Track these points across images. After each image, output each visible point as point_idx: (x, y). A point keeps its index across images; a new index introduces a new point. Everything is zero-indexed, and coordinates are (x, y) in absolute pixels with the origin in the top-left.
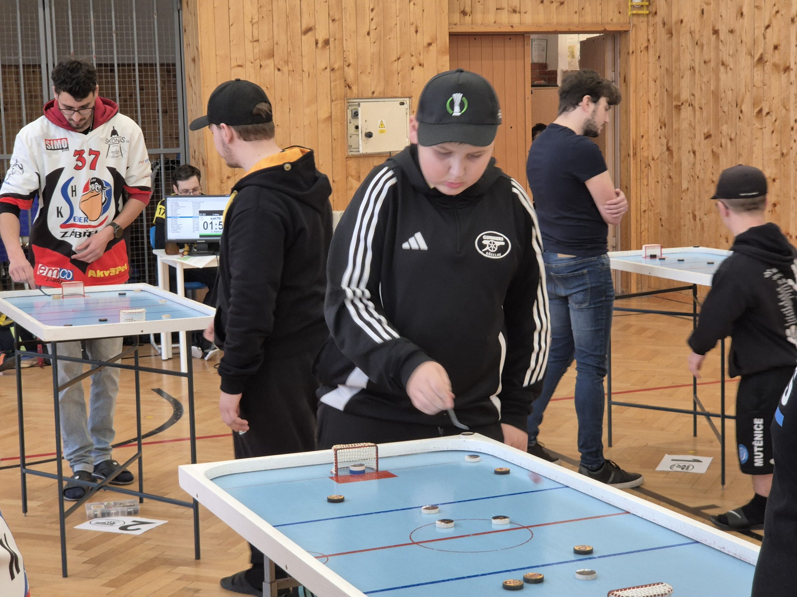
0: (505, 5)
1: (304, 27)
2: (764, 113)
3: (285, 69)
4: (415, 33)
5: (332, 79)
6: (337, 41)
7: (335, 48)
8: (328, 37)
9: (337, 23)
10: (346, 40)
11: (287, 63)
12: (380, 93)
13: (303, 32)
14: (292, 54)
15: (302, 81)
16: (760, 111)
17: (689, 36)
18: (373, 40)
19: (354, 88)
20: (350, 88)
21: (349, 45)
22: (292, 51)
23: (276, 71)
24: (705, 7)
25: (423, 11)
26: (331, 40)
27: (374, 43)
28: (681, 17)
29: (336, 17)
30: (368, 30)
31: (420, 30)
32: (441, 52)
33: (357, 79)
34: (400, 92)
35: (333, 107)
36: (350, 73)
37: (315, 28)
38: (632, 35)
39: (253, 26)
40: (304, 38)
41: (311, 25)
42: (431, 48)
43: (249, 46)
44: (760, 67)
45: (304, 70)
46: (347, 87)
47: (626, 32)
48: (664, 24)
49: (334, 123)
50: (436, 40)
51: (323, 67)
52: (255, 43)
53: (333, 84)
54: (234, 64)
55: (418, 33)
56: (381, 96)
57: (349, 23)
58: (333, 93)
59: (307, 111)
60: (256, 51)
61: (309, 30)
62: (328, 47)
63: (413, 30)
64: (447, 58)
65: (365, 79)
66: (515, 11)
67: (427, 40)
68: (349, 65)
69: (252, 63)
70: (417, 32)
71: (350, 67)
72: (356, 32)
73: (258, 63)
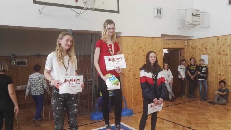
0: (167, 44)
1: (140, 47)
2: (221, 63)
3: (137, 55)
15: (140, 58)
16: (220, 62)
17: (199, 49)
22: (138, 52)
24: (203, 44)
25: (159, 44)
26: (144, 50)
28: (196, 46)
29: (145, 45)
30: (150, 48)
32: (162, 52)
38: (185, 49)
39: (131, 47)
40: (140, 49)
44: (219, 54)
45: (140, 55)
47: (184, 49)
48: (192, 47)
50: (161, 50)
51: (143, 55)
52: (132, 50)
57: (147, 46)
59: (141, 63)
61: (141, 48)
63: (157, 48)
66: (169, 45)
67: (159, 50)
73: (132, 54)
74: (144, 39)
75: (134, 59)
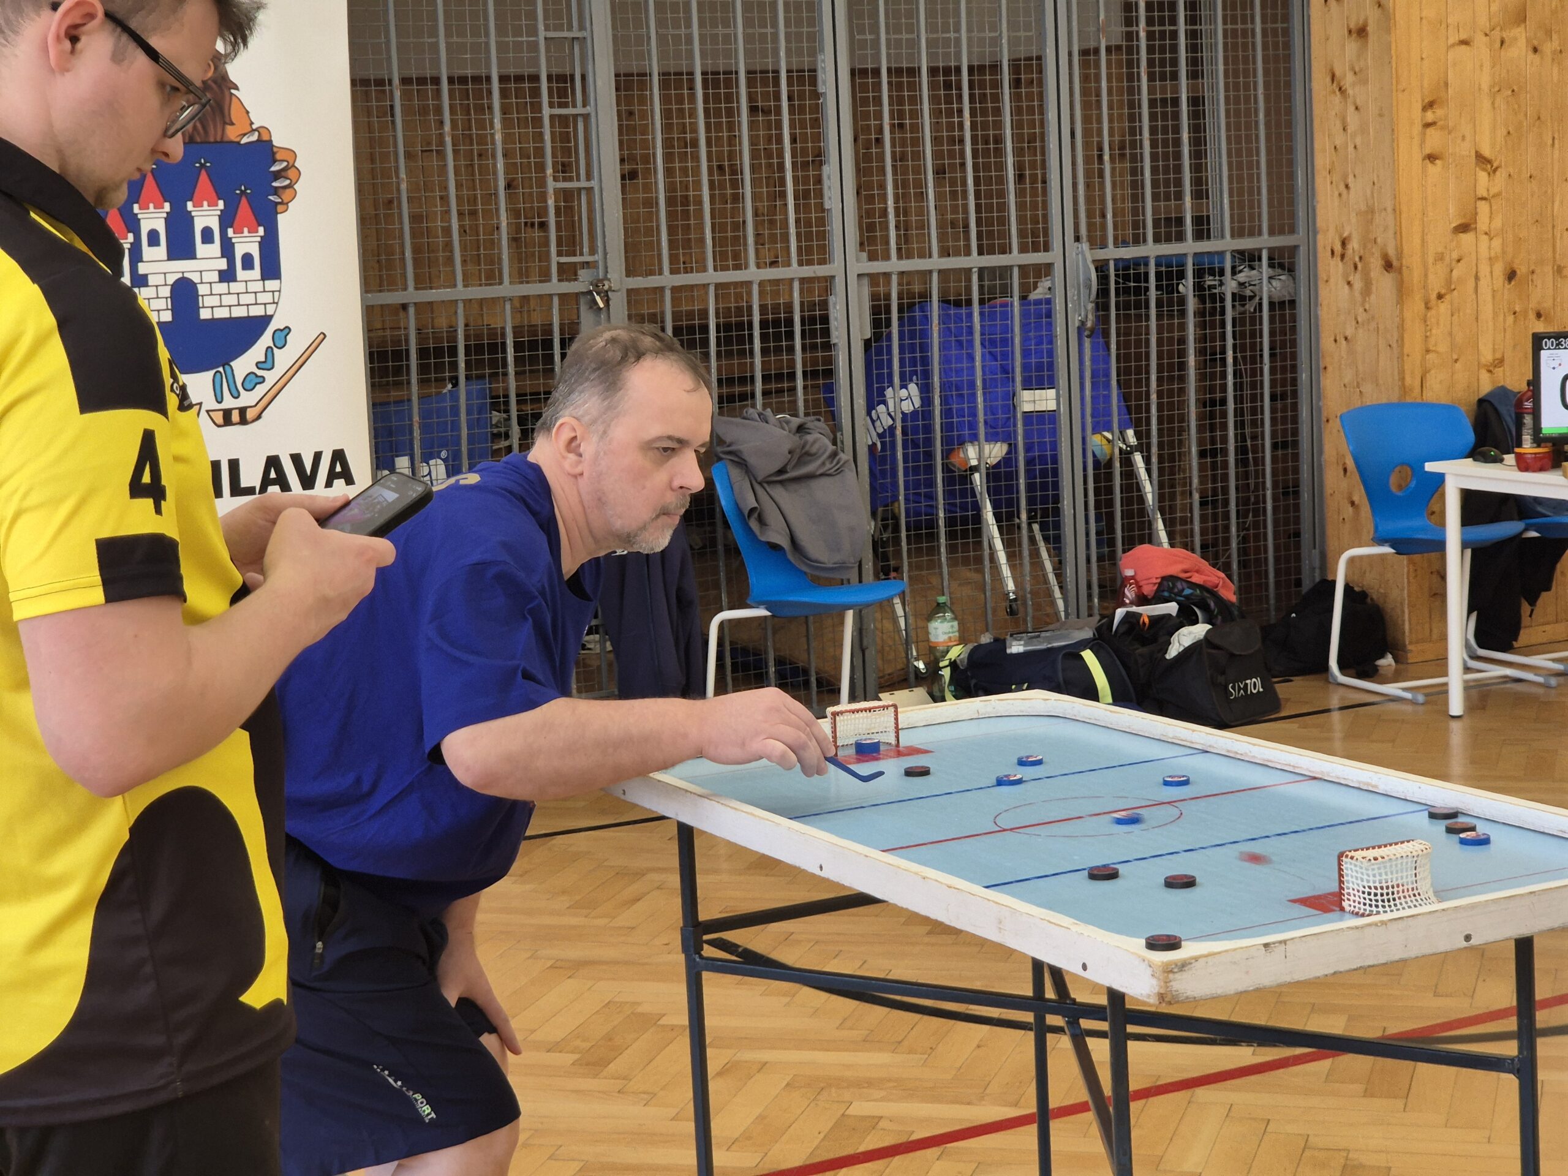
3: (1548, 48)
11: (1549, 33)
14: (1559, 13)
22: (1559, 8)
23: (1531, 55)
54: (1454, 38)
60: (1495, 7)
69: (1486, 35)
73: (1497, 35)
75: (1513, 91)
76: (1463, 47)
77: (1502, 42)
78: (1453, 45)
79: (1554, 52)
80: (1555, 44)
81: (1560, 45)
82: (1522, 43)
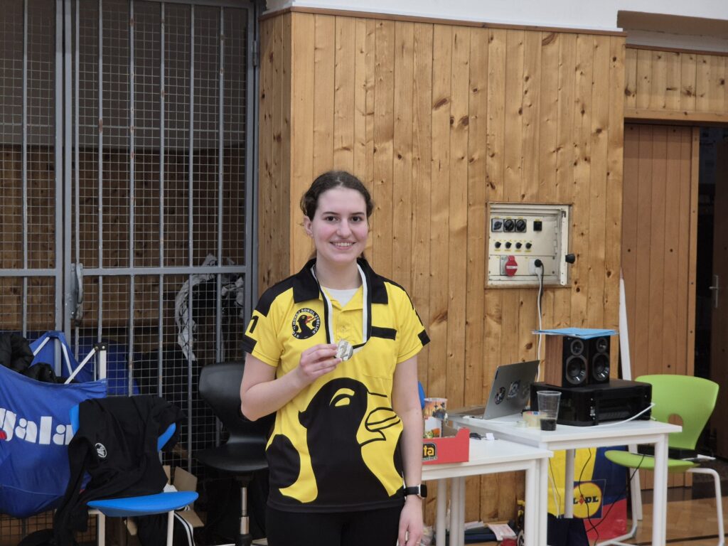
0: (677, 84)
1: (436, 96)
3: (409, 156)
4: (580, 115)
5: (471, 173)
6: (478, 120)
7: (475, 129)
8: (467, 114)
9: (480, 94)
10: (491, 119)
11: (411, 147)
12: (532, 197)
13: (434, 104)
14: (418, 135)
15: (430, 175)
18: (526, 122)
19: (500, 189)
20: (493, 187)
21: (494, 127)
22: (418, 131)
23: (396, 160)
25: (593, 83)
26: (472, 118)
27: (528, 125)
29: (479, 87)
30: (520, 107)
31: (587, 111)
32: (612, 143)
33: (503, 175)
34: (558, 196)
35: (470, 214)
36: (494, 165)
37: (451, 101)
39: (367, 91)
40: (435, 112)
41: (445, 95)
42: (601, 136)
43: (360, 119)
45: (434, 159)
46: (490, 186)
49: (471, 238)
50: (608, 125)
51: (460, 154)
52: (369, 118)
53: (471, 181)
54: (338, 145)
55: (585, 115)
56: (534, 201)
57: (496, 95)
58: (470, 194)
59: (436, 218)
60: (370, 128)
62: (466, 128)
63: (578, 110)
64: (620, 151)
65: (513, 175)
66: (689, 93)
67: (596, 124)
68: (493, 156)
69: (363, 145)
70: (583, 112)
71: (494, 158)
72: (505, 109)
73: (371, 145)
74: (475, 37)
75: (382, 182)
76: (346, 151)
77: (375, 151)
78: (338, 150)
79: (414, 159)
80: (415, 155)
81: (418, 155)
82: (391, 152)
